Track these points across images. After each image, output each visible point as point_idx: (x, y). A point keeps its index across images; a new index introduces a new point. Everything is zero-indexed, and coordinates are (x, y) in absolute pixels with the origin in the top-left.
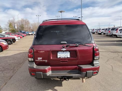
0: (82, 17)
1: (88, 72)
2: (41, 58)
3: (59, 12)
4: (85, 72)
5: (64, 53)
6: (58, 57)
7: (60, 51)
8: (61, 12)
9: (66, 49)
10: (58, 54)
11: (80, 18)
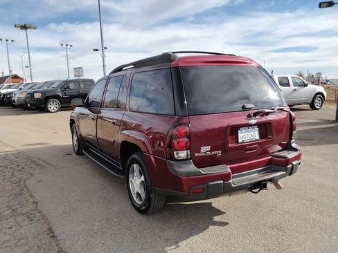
0: (106, 48)
1: (294, 163)
2: (208, 148)
3: (15, 26)
4: (291, 166)
5: (249, 130)
6: (240, 141)
7: (242, 127)
8: (24, 27)
9: (256, 121)
10: (239, 135)
11: (97, 50)
